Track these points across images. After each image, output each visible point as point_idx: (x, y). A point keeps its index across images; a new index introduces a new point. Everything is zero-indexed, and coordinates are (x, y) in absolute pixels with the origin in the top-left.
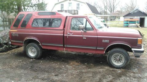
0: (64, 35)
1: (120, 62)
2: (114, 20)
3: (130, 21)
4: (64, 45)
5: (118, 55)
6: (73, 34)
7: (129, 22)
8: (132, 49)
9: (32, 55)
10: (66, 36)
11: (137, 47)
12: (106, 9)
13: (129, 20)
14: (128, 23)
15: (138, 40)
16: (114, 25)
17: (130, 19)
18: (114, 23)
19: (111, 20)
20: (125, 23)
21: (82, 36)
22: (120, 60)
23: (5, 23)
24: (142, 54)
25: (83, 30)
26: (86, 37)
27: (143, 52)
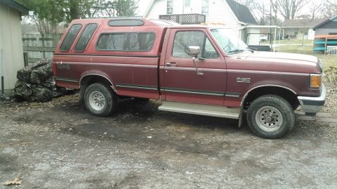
0: (158, 67)
1: (274, 124)
2: (294, 37)
3: (329, 40)
4: (159, 88)
5: (270, 111)
6: (177, 66)
7: (326, 43)
8: (299, 98)
9: (96, 107)
10: (164, 70)
11: (308, 93)
12: (276, 12)
13: (327, 36)
14: (323, 45)
15: (312, 79)
16: (292, 48)
17: (330, 34)
18: (292, 44)
19: (287, 37)
20: (316, 45)
21: (195, 69)
22: (273, 121)
23: (45, 42)
24: (320, 107)
25: (196, 57)
26: (202, 72)
27: (322, 103)
